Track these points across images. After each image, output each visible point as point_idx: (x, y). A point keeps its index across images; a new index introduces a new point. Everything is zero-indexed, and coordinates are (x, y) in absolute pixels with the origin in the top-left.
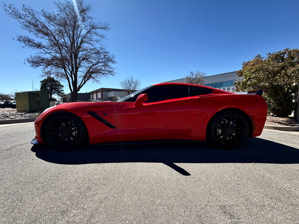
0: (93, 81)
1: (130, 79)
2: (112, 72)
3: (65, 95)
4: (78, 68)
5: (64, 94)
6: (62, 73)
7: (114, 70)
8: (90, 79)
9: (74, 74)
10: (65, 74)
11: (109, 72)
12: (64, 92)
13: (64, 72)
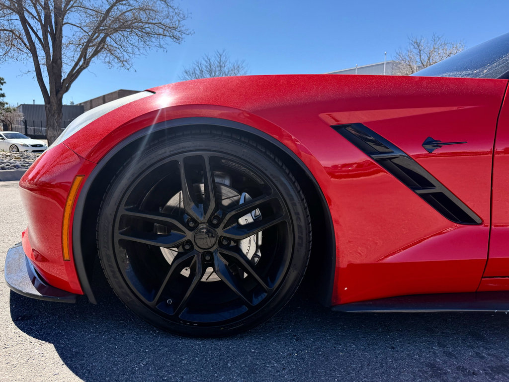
0: (107, 59)
1: (214, 61)
2: (175, 29)
3: (8, 110)
4: (65, 12)
5: (6, 106)
6: (11, 31)
7: (183, 22)
8: (100, 50)
9: (51, 34)
10: (23, 32)
11: (166, 27)
12: (5, 100)
13: (18, 25)
